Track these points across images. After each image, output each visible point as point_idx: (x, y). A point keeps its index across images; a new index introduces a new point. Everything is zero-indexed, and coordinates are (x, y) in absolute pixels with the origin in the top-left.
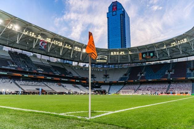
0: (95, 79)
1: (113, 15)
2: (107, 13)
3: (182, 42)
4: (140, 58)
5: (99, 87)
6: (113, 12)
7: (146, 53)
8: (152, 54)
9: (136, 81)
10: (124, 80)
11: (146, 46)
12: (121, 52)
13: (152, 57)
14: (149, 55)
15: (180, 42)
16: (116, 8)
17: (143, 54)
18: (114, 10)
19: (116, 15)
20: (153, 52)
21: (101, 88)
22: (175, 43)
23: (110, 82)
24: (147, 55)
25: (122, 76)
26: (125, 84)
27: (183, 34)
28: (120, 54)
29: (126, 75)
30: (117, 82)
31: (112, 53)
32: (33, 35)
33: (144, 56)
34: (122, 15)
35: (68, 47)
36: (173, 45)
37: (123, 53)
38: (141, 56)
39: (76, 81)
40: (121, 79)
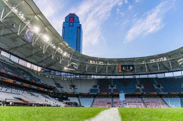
0: (62, 89)
1: (69, 26)
2: (63, 22)
3: (161, 60)
4: (120, 71)
5: (67, 99)
6: (70, 23)
7: (126, 66)
8: (131, 68)
9: (110, 93)
10: (96, 92)
11: (126, 59)
12: (100, 62)
13: (132, 71)
14: (129, 68)
15: (159, 60)
16: (73, 20)
17: (122, 66)
18: (71, 21)
19: (73, 26)
20: (133, 66)
21: (69, 100)
22: (154, 60)
23: (80, 93)
24: (126, 68)
25: (91, 88)
26: (95, 96)
27: (166, 53)
28: (99, 64)
29: (95, 86)
30: (89, 93)
31: (91, 61)
32: (22, 17)
33: (123, 69)
34: (78, 28)
35: (52, 45)
36: (152, 61)
37: (101, 63)
38: (121, 68)
39: (44, 90)
40: (92, 91)
